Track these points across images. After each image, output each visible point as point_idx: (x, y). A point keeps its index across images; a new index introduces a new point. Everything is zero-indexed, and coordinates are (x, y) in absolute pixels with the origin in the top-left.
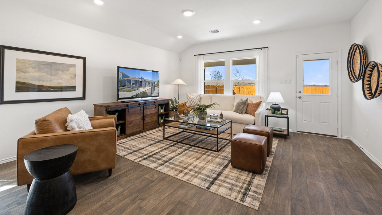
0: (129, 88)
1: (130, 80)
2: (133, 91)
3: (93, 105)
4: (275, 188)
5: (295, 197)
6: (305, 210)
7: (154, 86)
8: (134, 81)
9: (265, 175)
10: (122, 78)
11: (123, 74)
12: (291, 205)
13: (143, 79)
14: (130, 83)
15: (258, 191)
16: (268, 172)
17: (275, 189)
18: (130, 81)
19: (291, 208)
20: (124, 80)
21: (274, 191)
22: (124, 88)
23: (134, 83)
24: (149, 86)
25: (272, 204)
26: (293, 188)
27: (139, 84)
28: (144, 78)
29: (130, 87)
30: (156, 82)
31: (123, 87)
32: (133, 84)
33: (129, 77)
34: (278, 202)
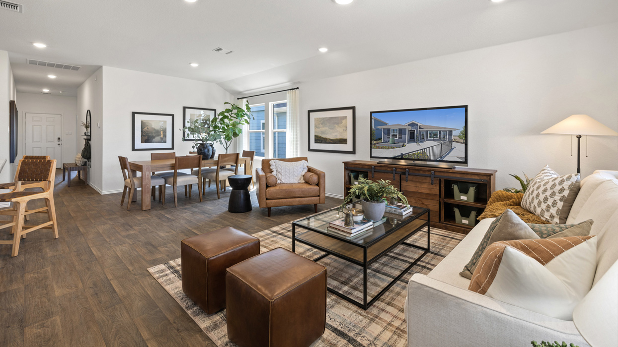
0: (387, 143)
1: (389, 130)
2: (394, 148)
3: (343, 162)
4: (151, 297)
5: (117, 306)
6: (98, 302)
7: (451, 141)
8: (395, 131)
9: (181, 298)
10: (375, 127)
11: (375, 120)
12: (117, 295)
13: (417, 125)
14: (389, 134)
15: (165, 278)
16: (184, 308)
17: (149, 296)
18: (388, 132)
19: (115, 292)
20: (378, 129)
21: (149, 293)
22: (379, 143)
23: (395, 134)
24: (434, 140)
25: (139, 282)
26: (127, 316)
27: (407, 137)
28: (419, 124)
29: (389, 141)
30: (455, 130)
31: (376, 140)
32: (394, 136)
33: (386, 124)
34: (134, 287)
